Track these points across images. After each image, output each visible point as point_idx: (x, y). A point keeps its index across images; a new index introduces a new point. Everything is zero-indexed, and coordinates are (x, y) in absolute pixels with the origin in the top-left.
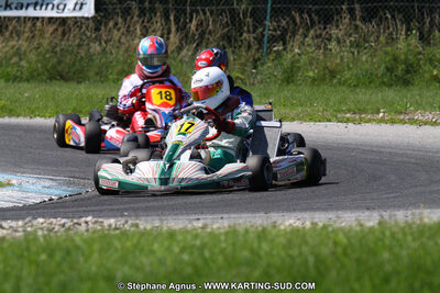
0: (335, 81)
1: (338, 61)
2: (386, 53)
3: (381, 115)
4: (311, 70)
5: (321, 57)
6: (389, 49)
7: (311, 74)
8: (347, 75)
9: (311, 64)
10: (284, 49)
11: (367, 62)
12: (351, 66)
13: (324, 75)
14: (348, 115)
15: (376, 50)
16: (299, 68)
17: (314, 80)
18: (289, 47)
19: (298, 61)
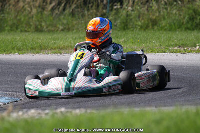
0: (156, 28)
1: (157, 15)
2: (189, 9)
3: (198, 47)
4: (139, 21)
5: (146, 12)
6: (190, 6)
7: (140, 23)
8: (164, 23)
9: (139, 17)
10: (121, 8)
11: (176, 14)
12: (166, 17)
13: (148, 24)
14: (176, 48)
15: (182, 7)
16: (131, 20)
17: (142, 27)
18: (125, 6)
19: (131, 15)
